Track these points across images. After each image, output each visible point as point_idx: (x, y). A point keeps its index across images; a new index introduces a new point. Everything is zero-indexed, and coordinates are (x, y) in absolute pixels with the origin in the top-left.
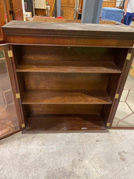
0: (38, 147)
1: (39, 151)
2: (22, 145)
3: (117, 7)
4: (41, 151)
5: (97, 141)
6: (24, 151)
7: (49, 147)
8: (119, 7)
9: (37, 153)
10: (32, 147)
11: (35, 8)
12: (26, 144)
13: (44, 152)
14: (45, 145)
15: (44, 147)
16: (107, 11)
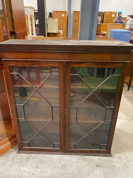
0: (30, 169)
1: (31, 174)
2: (14, 166)
3: (126, 29)
4: (33, 174)
5: (97, 166)
6: (15, 172)
7: (43, 170)
8: (129, 29)
9: (29, 176)
10: (25, 169)
11: (48, 32)
12: (19, 166)
13: (36, 176)
14: (38, 168)
15: (37, 169)
16: (114, 32)
